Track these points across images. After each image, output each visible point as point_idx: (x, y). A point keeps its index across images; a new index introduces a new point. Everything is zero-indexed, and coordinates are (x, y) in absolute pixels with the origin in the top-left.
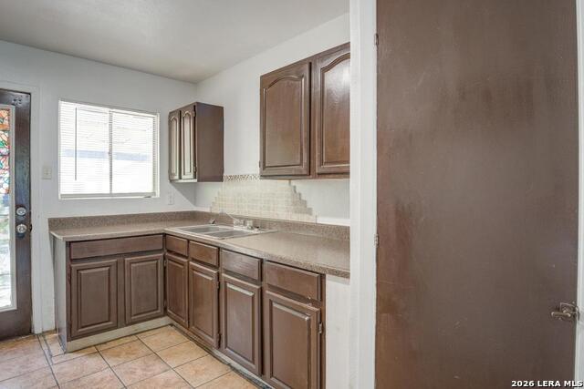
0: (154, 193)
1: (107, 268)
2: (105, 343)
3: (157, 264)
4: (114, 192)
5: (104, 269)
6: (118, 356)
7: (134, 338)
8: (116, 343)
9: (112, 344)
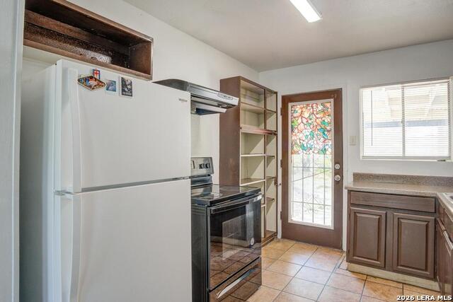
0: (449, 157)
1: (378, 217)
2: (375, 277)
3: (427, 226)
4: (407, 155)
5: (374, 217)
6: (375, 291)
7: (401, 286)
8: (384, 282)
9: (378, 281)
